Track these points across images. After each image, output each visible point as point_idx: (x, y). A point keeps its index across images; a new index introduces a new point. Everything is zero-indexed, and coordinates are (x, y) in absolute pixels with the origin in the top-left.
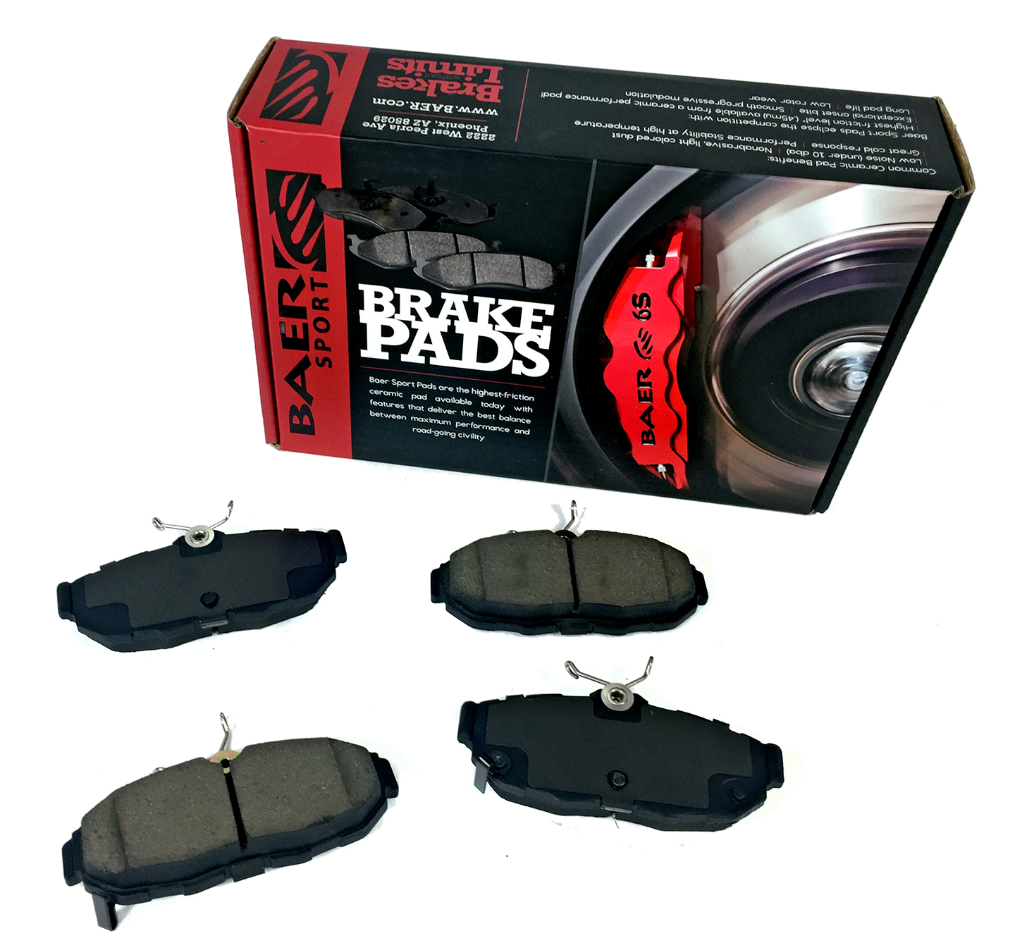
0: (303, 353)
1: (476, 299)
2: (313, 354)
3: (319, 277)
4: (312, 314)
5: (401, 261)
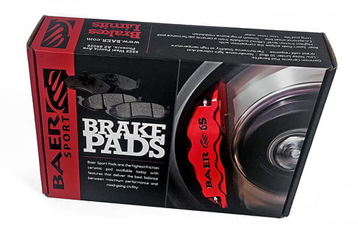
0: (59, 151)
1: (133, 123)
2: (63, 151)
3: (66, 116)
4: (63, 132)
5: (100, 107)
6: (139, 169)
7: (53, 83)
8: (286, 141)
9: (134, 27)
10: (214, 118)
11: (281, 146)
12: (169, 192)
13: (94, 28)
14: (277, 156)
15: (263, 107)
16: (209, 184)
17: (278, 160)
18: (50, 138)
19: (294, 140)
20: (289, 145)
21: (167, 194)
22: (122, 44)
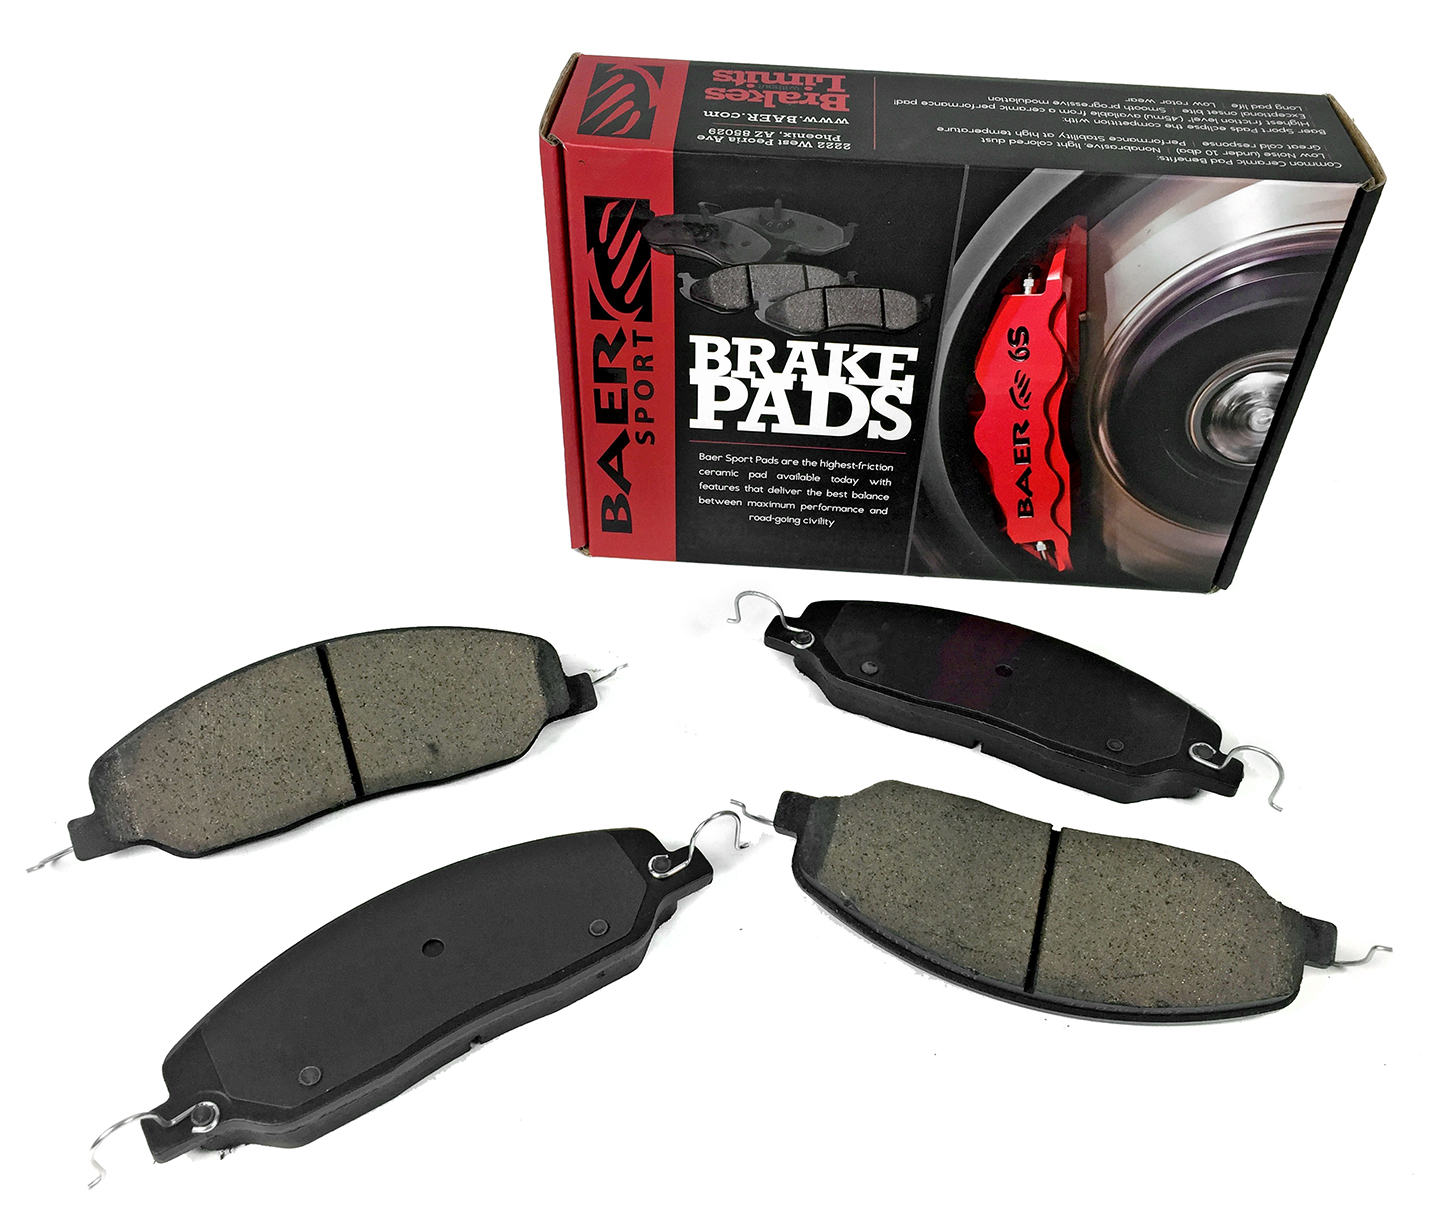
6: (839, 472)
7: (610, 238)
8: (1240, 384)
9: (828, 83)
10: (1051, 324)
11: (1225, 400)
12: (917, 531)
13: (720, 85)
14: (1211, 427)
15: (1182, 294)
16: (1026, 507)
17: (1214, 436)
18: (597, 392)
19: (1259, 383)
20: (1246, 397)
21: (911, 535)
22: (801, 127)
